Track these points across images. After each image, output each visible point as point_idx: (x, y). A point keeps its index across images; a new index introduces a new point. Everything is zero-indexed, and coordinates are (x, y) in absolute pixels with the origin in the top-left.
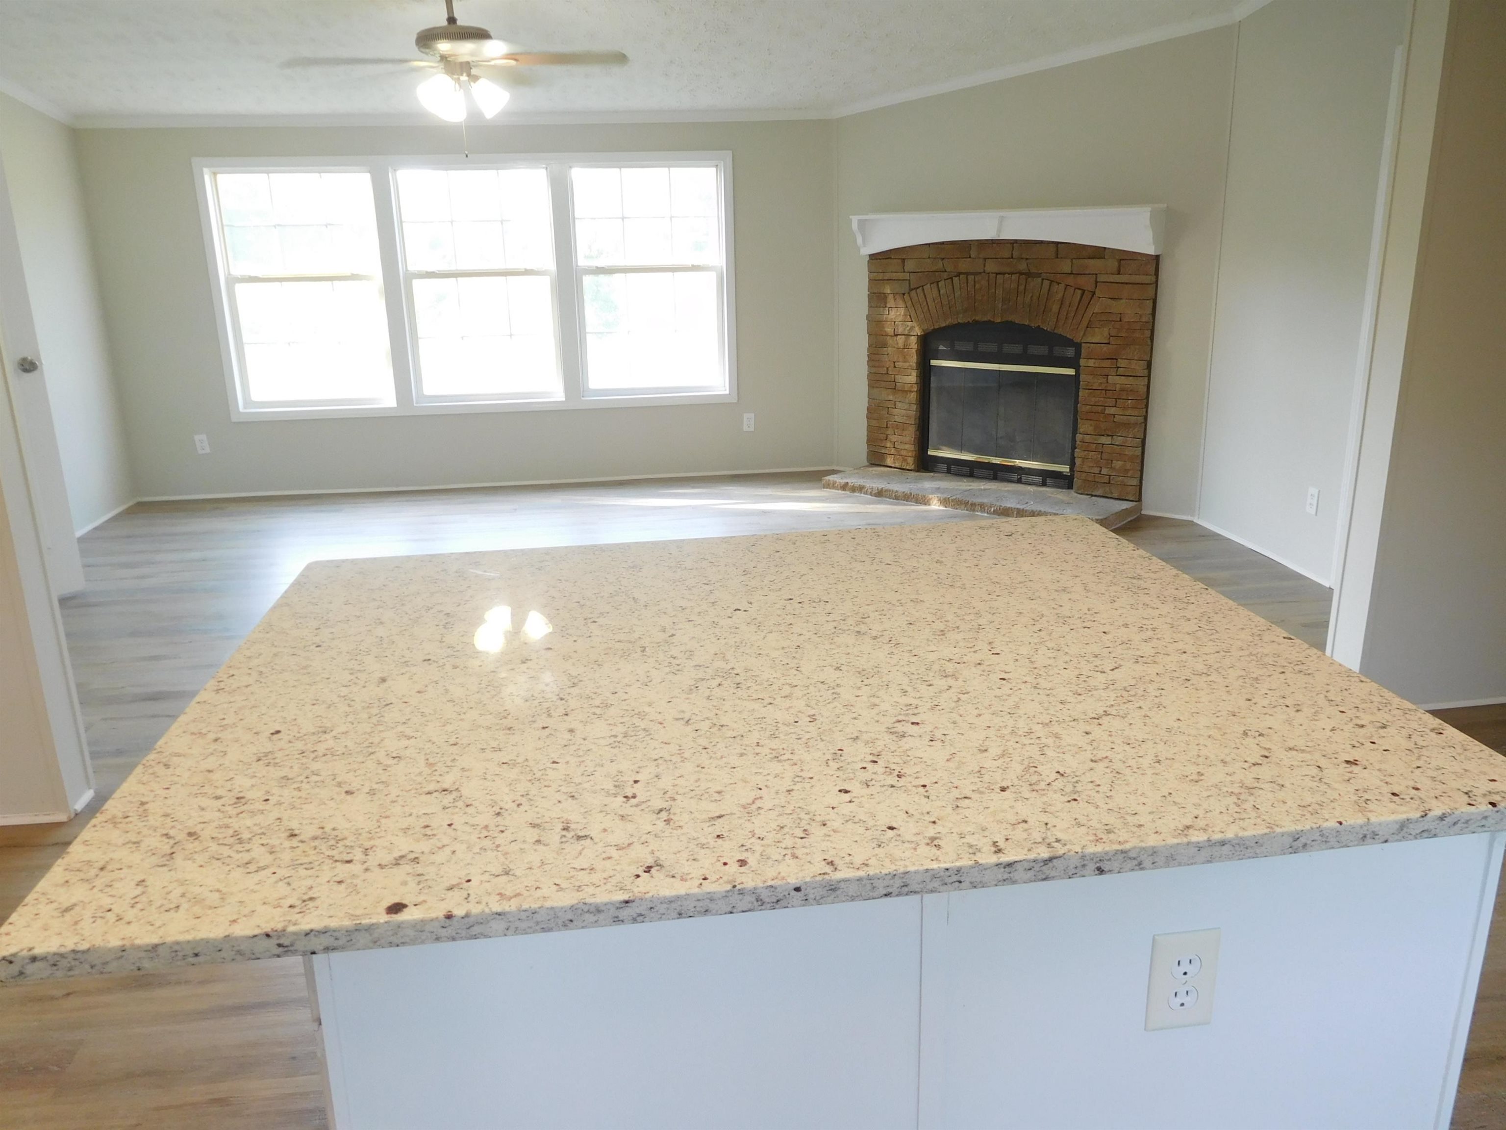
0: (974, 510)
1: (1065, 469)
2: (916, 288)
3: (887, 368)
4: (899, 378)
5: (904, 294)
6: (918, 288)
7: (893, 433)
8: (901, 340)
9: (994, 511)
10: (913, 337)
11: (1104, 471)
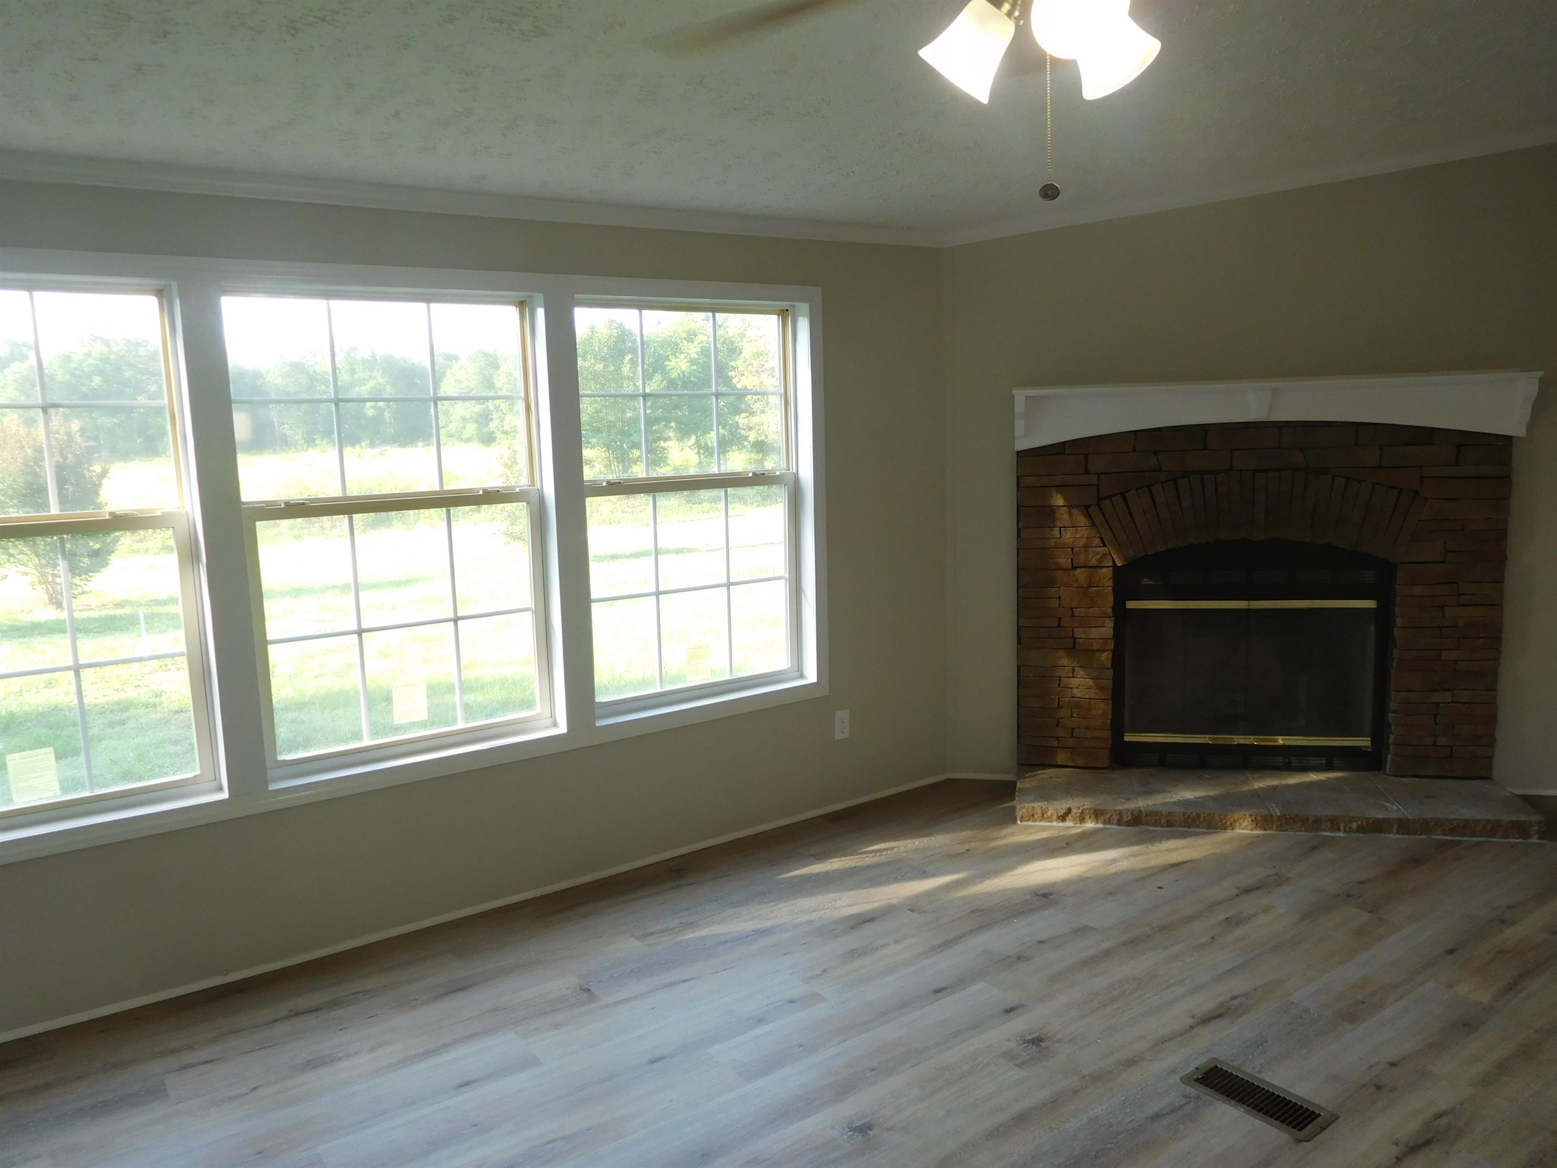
0: (1318, 830)
1: (1364, 742)
2: (1110, 497)
3: (1060, 619)
4: (1080, 633)
5: (1087, 507)
6: (1114, 496)
7: (1069, 714)
8: (1080, 574)
9: (1358, 828)
10: (1105, 570)
11: (1442, 741)
